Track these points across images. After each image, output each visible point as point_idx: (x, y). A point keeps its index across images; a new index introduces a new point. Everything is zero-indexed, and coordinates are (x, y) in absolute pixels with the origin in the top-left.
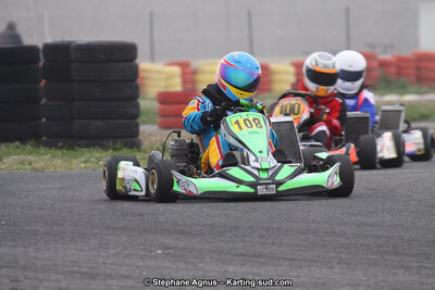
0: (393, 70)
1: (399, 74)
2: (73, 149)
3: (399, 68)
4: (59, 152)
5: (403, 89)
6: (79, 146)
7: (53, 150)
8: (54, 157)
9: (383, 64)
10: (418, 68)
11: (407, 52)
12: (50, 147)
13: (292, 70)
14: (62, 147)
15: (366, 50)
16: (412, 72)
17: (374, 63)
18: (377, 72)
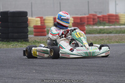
0: (102, 19)
1: (103, 20)
2: (9, 42)
3: (103, 18)
4: (5, 43)
5: (104, 25)
6: (11, 41)
7: (3, 42)
8: (3, 44)
9: (99, 17)
10: (109, 19)
11: (105, 14)
12: (2, 41)
13: (72, 19)
14: (6, 41)
15: (94, 13)
16: (107, 19)
17: (96, 17)
18: (97, 20)
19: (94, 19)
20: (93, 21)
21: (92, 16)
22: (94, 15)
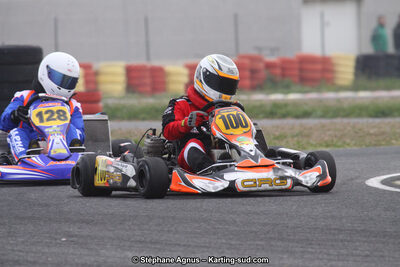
0: (278, 71)
1: (283, 75)
3: (283, 69)
5: (287, 89)
9: (269, 66)
10: (301, 70)
11: (291, 55)
13: (185, 71)
15: (253, 53)
16: (296, 72)
17: (261, 65)
18: (264, 73)
19: (253, 72)
20: (252, 78)
21: (247, 62)
22: (253, 59)
